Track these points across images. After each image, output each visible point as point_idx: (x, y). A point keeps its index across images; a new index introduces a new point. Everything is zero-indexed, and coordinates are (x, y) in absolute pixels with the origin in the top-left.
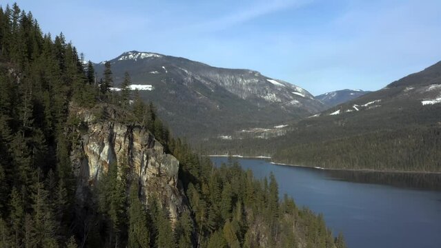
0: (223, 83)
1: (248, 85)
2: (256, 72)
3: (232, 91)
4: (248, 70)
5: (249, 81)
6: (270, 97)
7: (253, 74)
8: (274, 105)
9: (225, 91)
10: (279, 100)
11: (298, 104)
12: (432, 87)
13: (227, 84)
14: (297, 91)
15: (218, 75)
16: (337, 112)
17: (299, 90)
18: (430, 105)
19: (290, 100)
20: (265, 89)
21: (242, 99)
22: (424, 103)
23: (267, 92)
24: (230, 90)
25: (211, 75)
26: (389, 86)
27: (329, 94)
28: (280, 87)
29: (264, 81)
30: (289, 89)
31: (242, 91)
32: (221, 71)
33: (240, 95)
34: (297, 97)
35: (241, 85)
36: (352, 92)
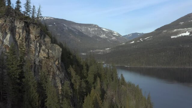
0: (81, 30)
1: (92, 31)
2: (97, 25)
3: (86, 34)
4: (93, 24)
5: (93, 29)
6: (103, 36)
7: (95, 26)
8: (105, 40)
9: (83, 34)
10: (107, 37)
11: (115, 39)
12: (175, 30)
13: (83, 30)
14: (114, 34)
15: (79, 27)
16: (133, 42)
17: (116, 33)
18: (175, 38)
19: (112, 37)
20: (100, 32)
21: (90, 37)
22: (172, 37)
23: (101, 34)
24: (85, 33)
25: (76, 27)
26: (155, 30)
27: (129, 35)
28: (107, 31)
29: (100, 29)
30: (111, 33)
31: (90, 33)
32: (80, 25)
33: (89, 35)
34: (115, 36)
35: (90, 31)
36: (139, 34)
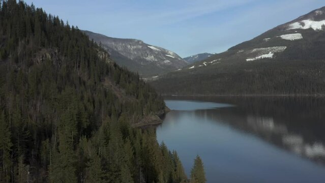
0: (117, 49)
1: (134, 50)
2: (140, 41)
3: (124, 54)
4: (135, 40)
5: (135, 47)
6: (150, 58)
7: (138, 42)
8: (153, 63)
9: (118, 53)
10: (156, 60)
11: (169, 63)
12: (255, 50)
13: (120, 49)
14: (169, 54)
15: (113, 43)
16: (193, 67)
17: (171, 53)
18: (250, 61)
19: (164, 60)
20: (146, 52)
21: (130, 60)
22: (248, 60)
23: (148, 55)
24: (122, 54)
25: (109, 43)
26: (229, 50)
27: (193, 57)
28: (156, 51)
29: (145, 46)
30: (163, 53)
31: (130, 54)
32: (115, 40)
33: (129, 57)
34: (169, 58)
35: (130, 50)
36: (210, 54)
